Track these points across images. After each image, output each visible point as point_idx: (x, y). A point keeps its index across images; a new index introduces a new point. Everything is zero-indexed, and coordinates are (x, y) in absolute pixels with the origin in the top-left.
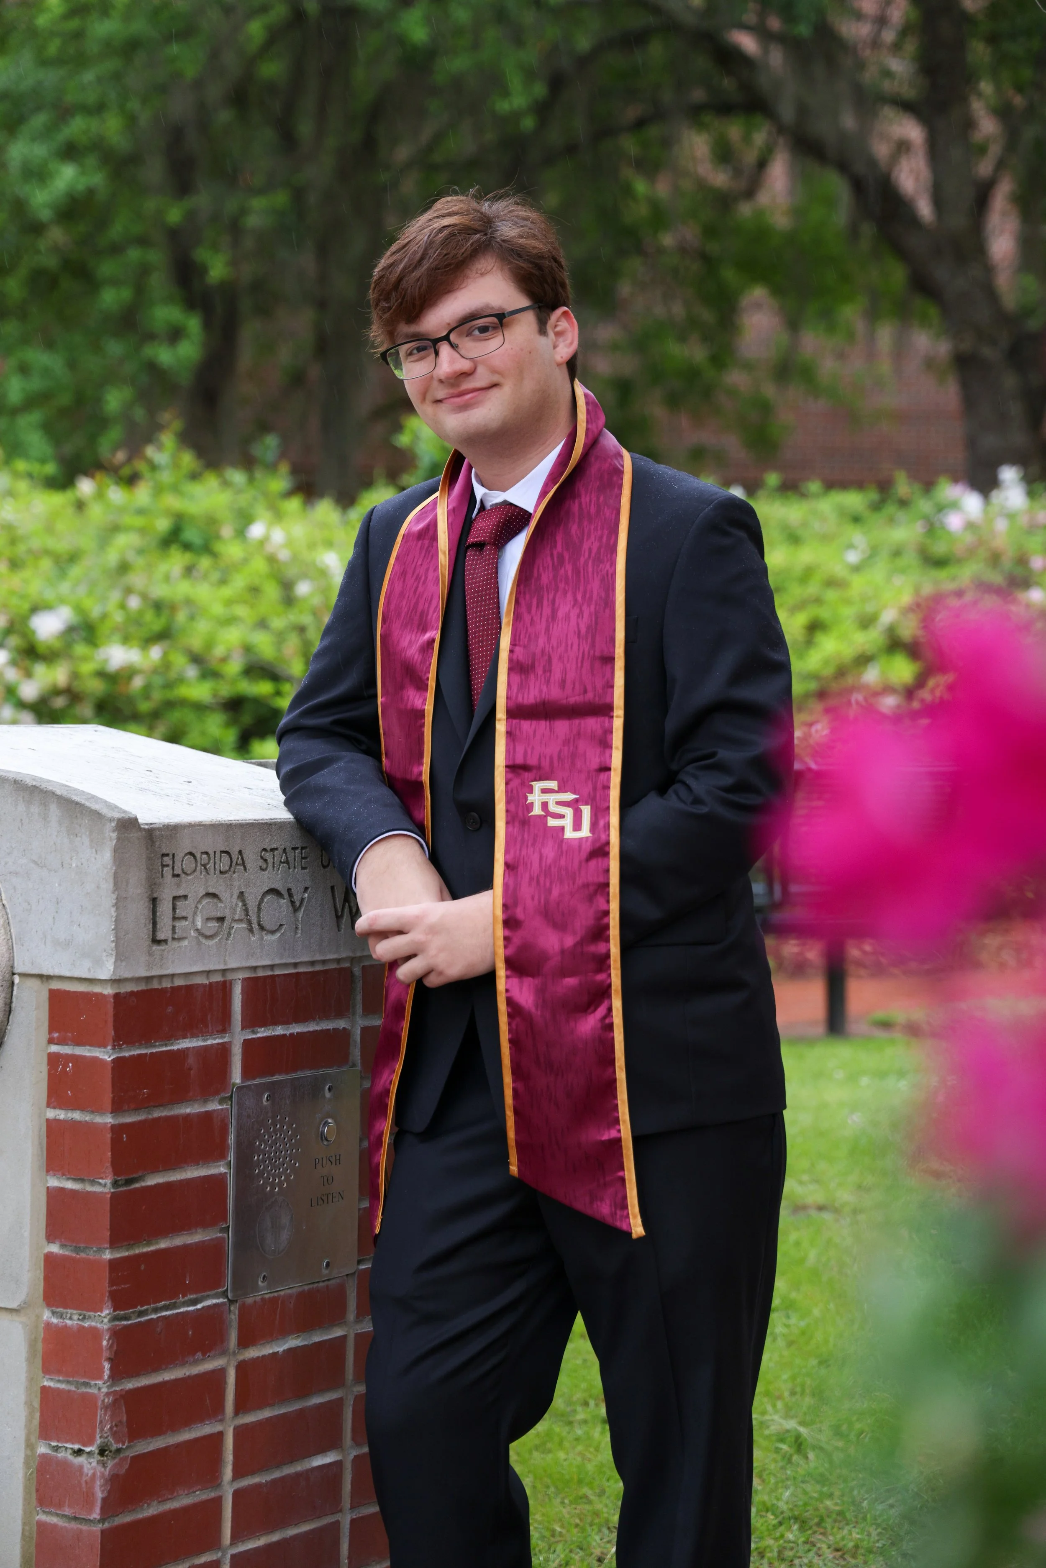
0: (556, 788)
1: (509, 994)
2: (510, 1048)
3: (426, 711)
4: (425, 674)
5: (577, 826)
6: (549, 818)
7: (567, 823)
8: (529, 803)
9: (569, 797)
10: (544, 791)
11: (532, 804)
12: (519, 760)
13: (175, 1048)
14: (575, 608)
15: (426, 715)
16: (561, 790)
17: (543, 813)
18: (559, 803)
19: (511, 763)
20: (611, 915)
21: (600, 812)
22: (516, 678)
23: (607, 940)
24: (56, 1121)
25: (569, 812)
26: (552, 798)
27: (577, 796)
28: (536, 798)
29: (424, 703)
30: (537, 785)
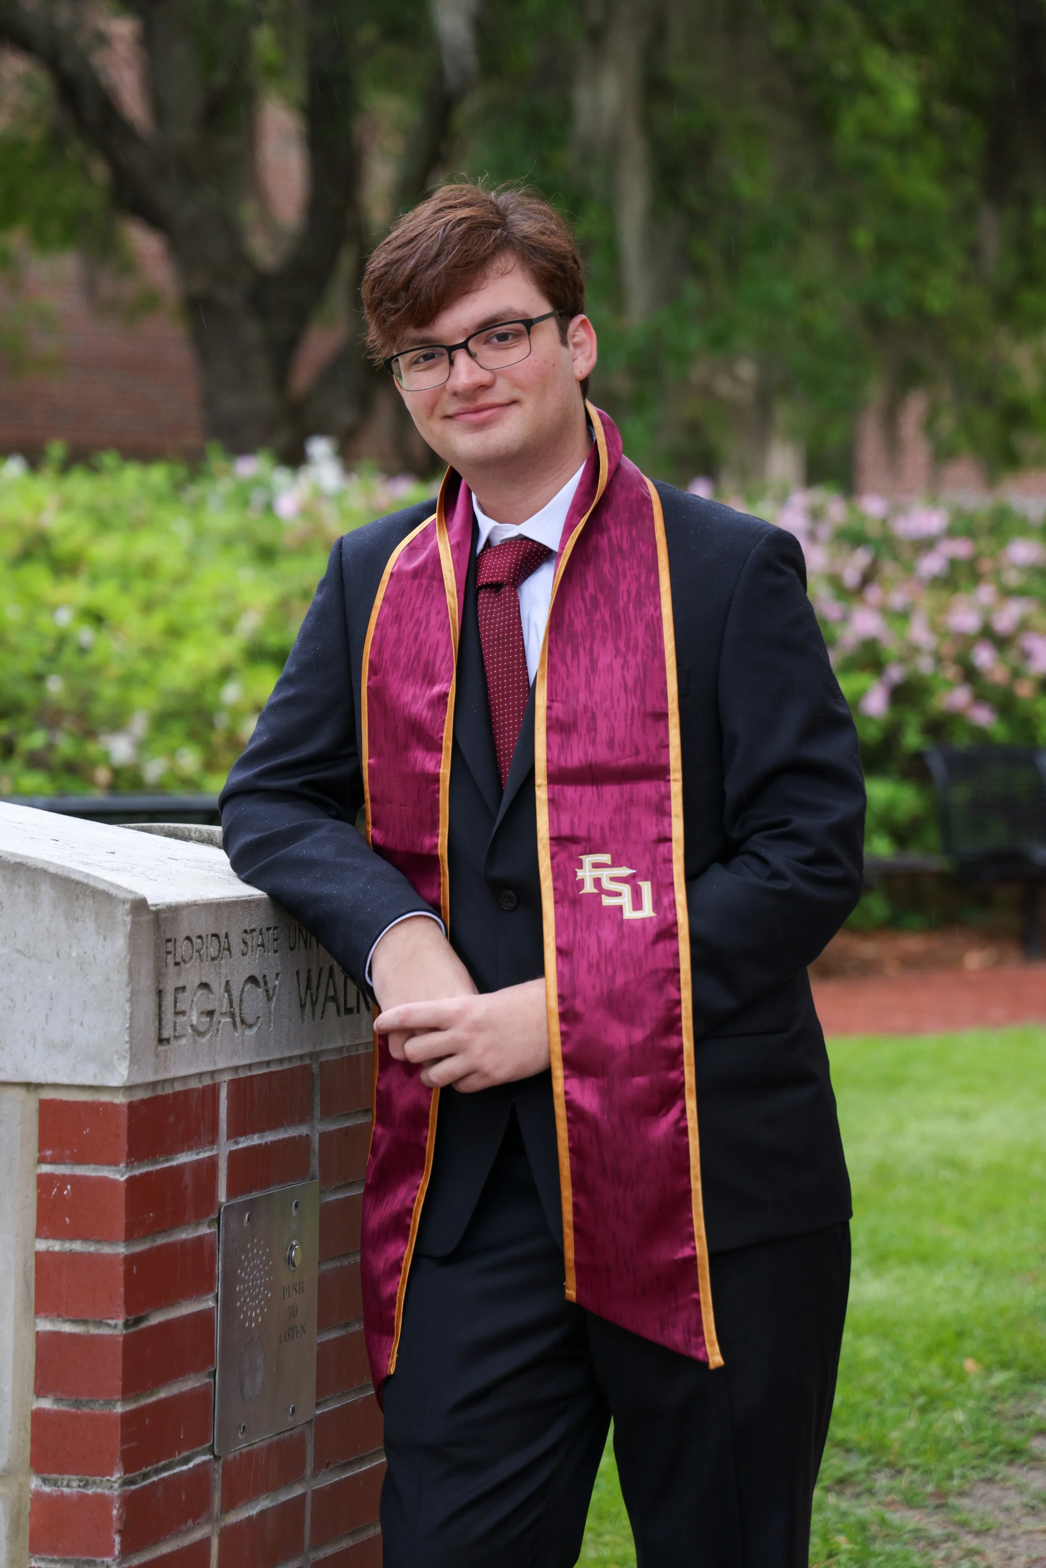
0: (609, 863)
1: (568, 1097)
2: (571, 1158)
3: (441, 775)
4: (438, 732)
5: (637, 904)
6: (603, 896)
7: (625, 900)
8: (579, 880)
9: (625, 872)
10: (596, 866)
11: (582, 881)
12: (566, 831)
13: (174, 1163)
14: (618, 658)
15: (441, 779)
16: (615, 864)
17: (596, 891)
18: (613, 879)
19: (555, 835)
20: (683, 1005)
21: (663, 888)
22: (557, 739)
23: (679, 1033)
24: (50, 1253)
25: (626, 889)
26: (605, 874)
27: (634, 871)
28: (586, 874)
29: (438, 763)
30: (588, 859)
